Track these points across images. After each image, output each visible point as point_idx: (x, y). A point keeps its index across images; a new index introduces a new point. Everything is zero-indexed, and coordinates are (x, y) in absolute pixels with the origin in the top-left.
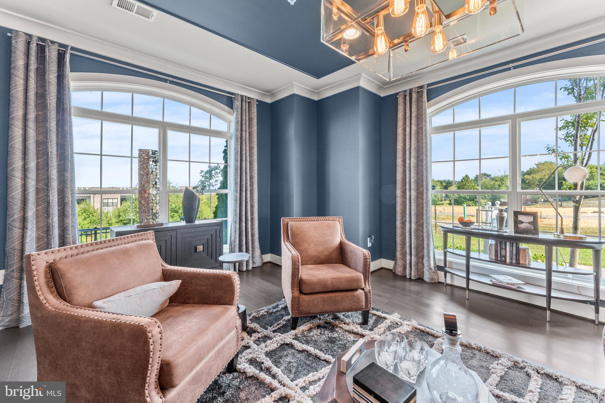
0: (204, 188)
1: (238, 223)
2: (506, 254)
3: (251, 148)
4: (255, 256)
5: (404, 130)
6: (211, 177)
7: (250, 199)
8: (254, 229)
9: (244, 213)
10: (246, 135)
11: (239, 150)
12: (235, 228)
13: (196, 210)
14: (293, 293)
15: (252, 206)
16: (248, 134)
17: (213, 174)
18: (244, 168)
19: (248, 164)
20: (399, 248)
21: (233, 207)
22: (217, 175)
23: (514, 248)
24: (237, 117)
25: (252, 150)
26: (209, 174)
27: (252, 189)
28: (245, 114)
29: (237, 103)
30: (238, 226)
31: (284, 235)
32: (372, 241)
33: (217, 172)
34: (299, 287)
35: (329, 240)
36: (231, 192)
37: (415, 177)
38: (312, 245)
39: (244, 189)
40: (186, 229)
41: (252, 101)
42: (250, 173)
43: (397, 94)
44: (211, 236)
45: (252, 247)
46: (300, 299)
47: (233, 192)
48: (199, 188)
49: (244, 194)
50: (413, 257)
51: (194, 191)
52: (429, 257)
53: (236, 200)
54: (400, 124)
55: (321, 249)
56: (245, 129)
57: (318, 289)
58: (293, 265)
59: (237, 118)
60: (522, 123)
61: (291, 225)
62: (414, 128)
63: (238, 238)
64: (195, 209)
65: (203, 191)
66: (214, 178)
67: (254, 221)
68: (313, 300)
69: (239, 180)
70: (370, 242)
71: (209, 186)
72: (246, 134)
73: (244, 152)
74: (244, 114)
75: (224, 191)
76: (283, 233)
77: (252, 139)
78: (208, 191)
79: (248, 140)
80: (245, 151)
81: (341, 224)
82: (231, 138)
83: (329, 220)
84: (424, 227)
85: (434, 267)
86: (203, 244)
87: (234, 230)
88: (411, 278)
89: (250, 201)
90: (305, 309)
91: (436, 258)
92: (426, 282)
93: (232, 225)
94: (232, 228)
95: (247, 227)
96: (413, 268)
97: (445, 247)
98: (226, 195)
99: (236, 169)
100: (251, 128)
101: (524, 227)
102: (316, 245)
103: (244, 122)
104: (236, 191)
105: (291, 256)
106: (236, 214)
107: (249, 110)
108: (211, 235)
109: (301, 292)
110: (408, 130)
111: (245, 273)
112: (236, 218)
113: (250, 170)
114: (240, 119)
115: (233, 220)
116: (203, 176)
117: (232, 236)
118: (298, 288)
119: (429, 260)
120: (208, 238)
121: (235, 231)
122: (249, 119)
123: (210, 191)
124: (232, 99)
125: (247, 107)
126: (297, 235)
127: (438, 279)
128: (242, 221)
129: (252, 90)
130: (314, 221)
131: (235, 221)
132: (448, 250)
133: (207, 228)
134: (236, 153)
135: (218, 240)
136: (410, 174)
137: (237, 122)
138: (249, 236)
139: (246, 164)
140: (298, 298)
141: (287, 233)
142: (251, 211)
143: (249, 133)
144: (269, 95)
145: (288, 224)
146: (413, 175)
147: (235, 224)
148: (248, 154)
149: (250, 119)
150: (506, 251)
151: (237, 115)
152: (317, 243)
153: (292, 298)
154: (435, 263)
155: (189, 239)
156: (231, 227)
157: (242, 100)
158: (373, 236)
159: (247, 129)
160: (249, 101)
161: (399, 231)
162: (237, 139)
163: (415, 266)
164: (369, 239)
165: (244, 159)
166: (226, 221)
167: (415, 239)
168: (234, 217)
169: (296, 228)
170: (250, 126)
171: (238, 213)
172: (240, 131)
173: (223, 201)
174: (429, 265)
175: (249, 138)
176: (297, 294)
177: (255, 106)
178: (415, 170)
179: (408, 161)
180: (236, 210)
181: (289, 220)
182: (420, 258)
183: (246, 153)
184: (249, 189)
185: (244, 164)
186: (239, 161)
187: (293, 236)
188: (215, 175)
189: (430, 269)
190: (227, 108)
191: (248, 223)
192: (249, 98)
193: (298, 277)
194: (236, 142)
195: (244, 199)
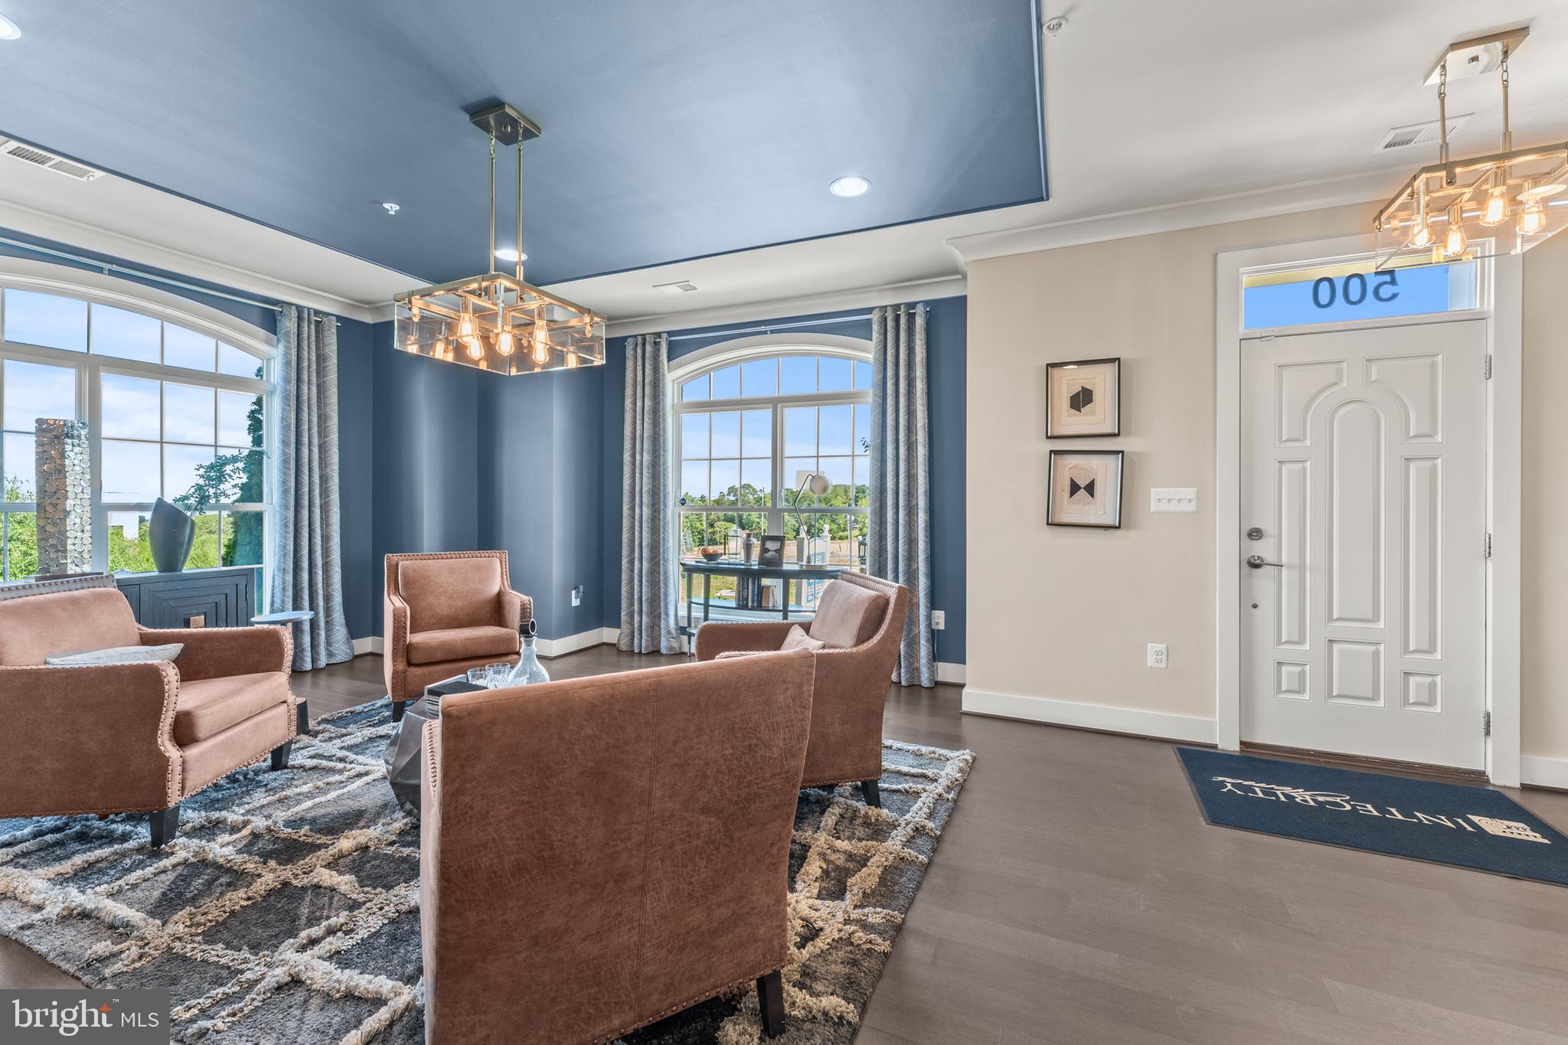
0: (203, 499)
1: (291, 572)
2: (748, 596)
3: (323, 418)
4: (333, 641)
5: (634, 403)
6: (221, 478)
7: (322, 523)
8: (332, 584)
9: (305, 551)
10: (310, 392)
11: (293, 421)
12: (284, 582)
13: (185, 547)
14: (394, 666)
15: (326, 539)
16: (314, 389)
17: (228, 472)
18: (306, 460)
19: (316, 451)
20: (624, 605)
21: (277, 541)
22: (237, 474)
23: (756, 586)
24: (288, 354)
25: (325, 423)
26: (216, 472)
27: (326, 502)
28: (309, 347)
29: (289, 324)
30: (290, 578)
31: (388, 584)
32: (580, 594)
33: (238, 468)
34: (407, 656)
35: (476, 590)
36: (272, 507)
37: (649, 483)
38: (443, 598)
39: (306, 503)
40: (162, 584)
41: (325, 319)
42: (321, 468)
43: (625, 338)
44: (224, 598)
45: (327, 622)
46: (408, 673)
47: (277, 508)
48: (192, 501)
49: (305, 513)
50: (644, 617)
51: (179, 506)
52: (667, 615)
53: (286, 526)
54: (629, 392)
55: (460, 603)
56: (309, 380)
57: (440, 657)
58: (394, 622)
59: (286, 355)
60: (785, 410)
61: (403, 566)
62: (648, 402)
63: (291, 603)
64: (183, 543)
65: (203, 507)
66: (229, 480)
67: (331, 570)
68: (430, 674)
69: (293, 484)
70: (576, 598)
71: (216, 496)
72: (309, 388)
73: (306, 427)
74: (306, 348)
75: (252, 507)
76: (388, 581)
77: (325, 398)
78: (213, 508)
79: (314, 401)
80: (307, 424)
81: (504, 563)
82: (271, 393)
83: (481, 557)
84: (661, 566)
85: (676, 629)
86: (205, 613)
87: (282, 586)
88: (640, 652)
89: (322, 527)
90: (416, 689)
91: (679, 615)
92: (662, 654)
93: (276, 577)
94: (276, 583)
95: (314, 582)
96: (643, 635)
97: (689, 596)
98: (259, 517)
99: (285, 462)
100: (324, 376)
101: (770, 556)
102: (450, 598)
103: (306, 364)
104: (286, 507)
105: (392, 609)
106: (285, 555)
107: (317, 337)
108: (224, 596)
109: (409, 664)
110: (639, 404)
111: (310, 675)
112: (285, 563)
113: (320, 463)
114: (294, 358)
115: (279, 566)
116: (202, 476)
117: (275, 599)
118: (405, 659)
119: (667, 621)
120: (217, 601)
121: (284, 589)
122: (318, 357)
123: (219, 507)
124: (274, 313)
125: (313, 333)
126: (415, 583)
127: (680, 648)
128: (301, 569)
129: (324, 297)
130: (451, 558)
131: (284, 569)
132: (693, 600)
133: (214, 582)
134: (285, 428)
135: (242, 604)
136: (642, 478)
137: (288, 364)
138: (317, 599)
139: (310, 450)
140: (405, 672)
141: (395, 581)
142: (322, 548)
143: (319, 386)
144: (368, 309)
145: (397, 565)
146: (645, 480)
147: (284, 575)
148: (315, 430)
149: (321, 358)
150: (748, 592)
151: (287, 348)
152: (453, 594)
153: (393, 673)
154: (677, 623)
155: (171, 603)
156: (274, 582)
157: (300, 318)
158: (581, 587)
159: (314, 379)
160: (319, 320)
161: (624, 576)
162: (286, 399)
163: (647, 631)
164: (573, 592)
165: (306, 440)
166: (260, 571)
167: (647, 586)
168: (279, 561)
169: (414, 571)
170: (321, 372)
171: (292, 552)
172: (294, 382)
173: (250, 529)
174: (668, 625)
175: (319, 397)
176: (401, 666)
177: (334, 331)
178: (649, 473)
179: (638, 457)
180: (284, 547)
181: (401, 558)
182: (656, 615)
183: (310, 429)
184: (317, 502)
185: (305, 451)
186: (293, 445)
187: (406, 584)
188: (232, 474)
189: (669, 632)
190: (262, 332)
191: (316, 573)
192: (317, 312)
193: (405, 642)
194: (285, 404)
195: (306, 522)
